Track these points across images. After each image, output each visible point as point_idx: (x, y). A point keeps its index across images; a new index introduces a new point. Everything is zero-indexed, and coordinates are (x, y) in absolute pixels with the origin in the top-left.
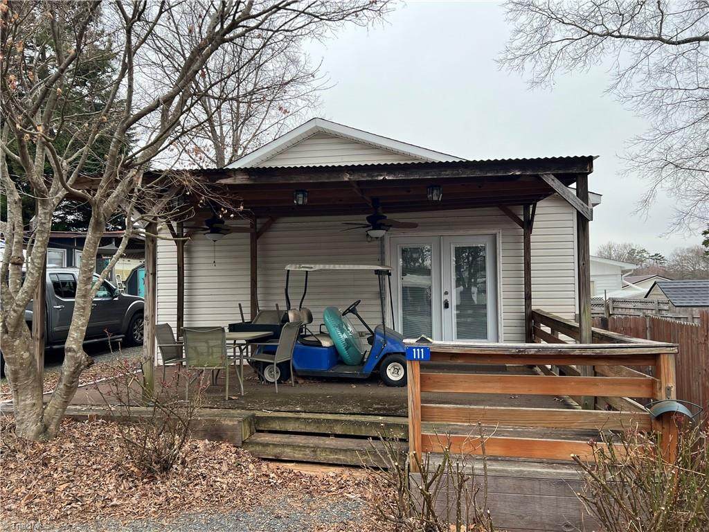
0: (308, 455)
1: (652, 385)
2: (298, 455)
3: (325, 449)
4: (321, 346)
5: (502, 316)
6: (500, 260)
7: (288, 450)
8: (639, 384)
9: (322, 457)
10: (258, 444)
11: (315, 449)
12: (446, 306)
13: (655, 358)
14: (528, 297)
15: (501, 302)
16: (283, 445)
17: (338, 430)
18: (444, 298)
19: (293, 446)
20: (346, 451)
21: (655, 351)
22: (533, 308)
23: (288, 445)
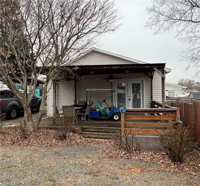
0: (96, 136)
1: (175, 117)
2: (94, 136)
3: (100, 135)
6: (144, 87)
7: (91, 135)
8: (172, 117)
9: (100, 137)
10: (84, 134)
11: (98, 135)
12: (130, 100)
13: (175, 111)
15: (144, 99)
16: (90, 134)
17: (103, 131)
18: (129, 98)
19: (93, 134)
20: (105, 135)
21: (175, 110)
23: (91, 134)
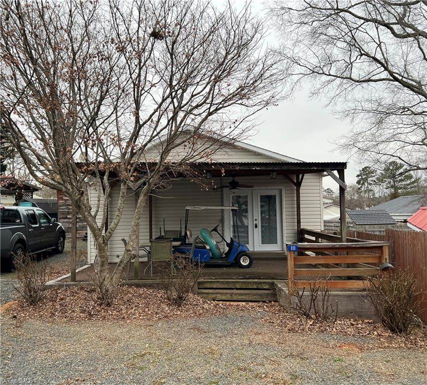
0: (229, 297)
1: (380, 258)
2: (224, 298)
3: (236, 294)
4: (206, 249)
5: (285, 232)
7: (218, 295)
8: (375, 258)
9: (235, 298)
10: (204, 293)
11: (231, 294)
12: (256, 226)
13: (381, 247)
14: (299, 222)
15: (284, 224)
16: (216, 293)
17: (238, 286)
18: (255, 222)
19: (222, 294)
20: (246, 294)
22: (302, 227)
